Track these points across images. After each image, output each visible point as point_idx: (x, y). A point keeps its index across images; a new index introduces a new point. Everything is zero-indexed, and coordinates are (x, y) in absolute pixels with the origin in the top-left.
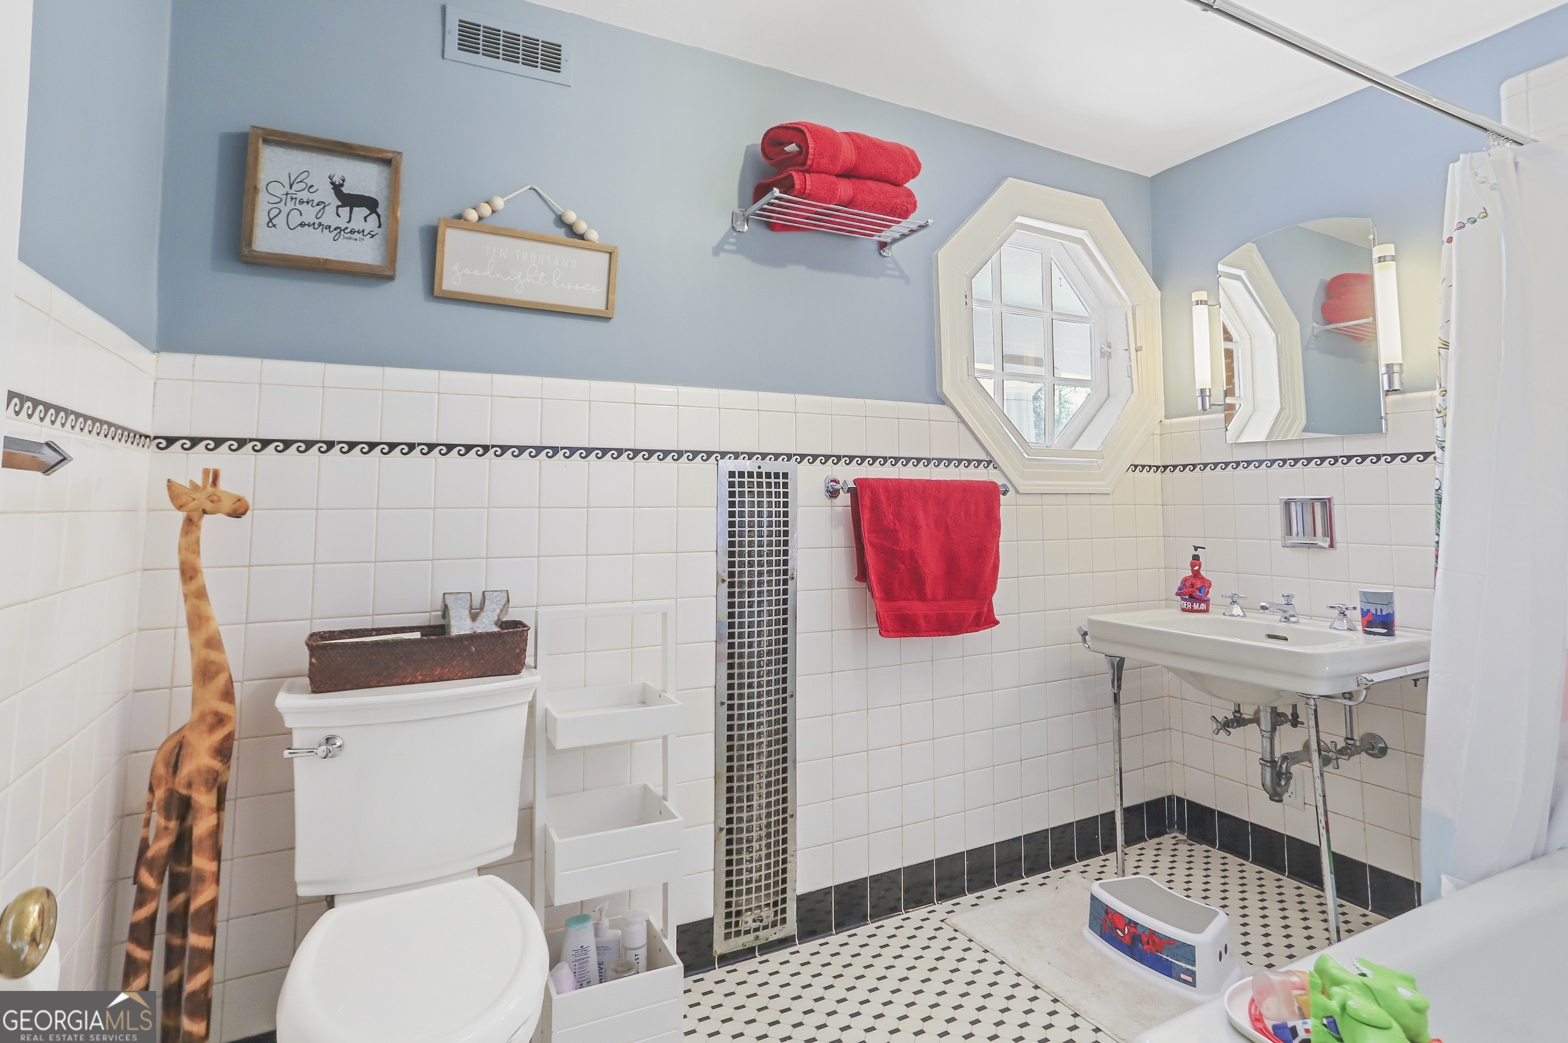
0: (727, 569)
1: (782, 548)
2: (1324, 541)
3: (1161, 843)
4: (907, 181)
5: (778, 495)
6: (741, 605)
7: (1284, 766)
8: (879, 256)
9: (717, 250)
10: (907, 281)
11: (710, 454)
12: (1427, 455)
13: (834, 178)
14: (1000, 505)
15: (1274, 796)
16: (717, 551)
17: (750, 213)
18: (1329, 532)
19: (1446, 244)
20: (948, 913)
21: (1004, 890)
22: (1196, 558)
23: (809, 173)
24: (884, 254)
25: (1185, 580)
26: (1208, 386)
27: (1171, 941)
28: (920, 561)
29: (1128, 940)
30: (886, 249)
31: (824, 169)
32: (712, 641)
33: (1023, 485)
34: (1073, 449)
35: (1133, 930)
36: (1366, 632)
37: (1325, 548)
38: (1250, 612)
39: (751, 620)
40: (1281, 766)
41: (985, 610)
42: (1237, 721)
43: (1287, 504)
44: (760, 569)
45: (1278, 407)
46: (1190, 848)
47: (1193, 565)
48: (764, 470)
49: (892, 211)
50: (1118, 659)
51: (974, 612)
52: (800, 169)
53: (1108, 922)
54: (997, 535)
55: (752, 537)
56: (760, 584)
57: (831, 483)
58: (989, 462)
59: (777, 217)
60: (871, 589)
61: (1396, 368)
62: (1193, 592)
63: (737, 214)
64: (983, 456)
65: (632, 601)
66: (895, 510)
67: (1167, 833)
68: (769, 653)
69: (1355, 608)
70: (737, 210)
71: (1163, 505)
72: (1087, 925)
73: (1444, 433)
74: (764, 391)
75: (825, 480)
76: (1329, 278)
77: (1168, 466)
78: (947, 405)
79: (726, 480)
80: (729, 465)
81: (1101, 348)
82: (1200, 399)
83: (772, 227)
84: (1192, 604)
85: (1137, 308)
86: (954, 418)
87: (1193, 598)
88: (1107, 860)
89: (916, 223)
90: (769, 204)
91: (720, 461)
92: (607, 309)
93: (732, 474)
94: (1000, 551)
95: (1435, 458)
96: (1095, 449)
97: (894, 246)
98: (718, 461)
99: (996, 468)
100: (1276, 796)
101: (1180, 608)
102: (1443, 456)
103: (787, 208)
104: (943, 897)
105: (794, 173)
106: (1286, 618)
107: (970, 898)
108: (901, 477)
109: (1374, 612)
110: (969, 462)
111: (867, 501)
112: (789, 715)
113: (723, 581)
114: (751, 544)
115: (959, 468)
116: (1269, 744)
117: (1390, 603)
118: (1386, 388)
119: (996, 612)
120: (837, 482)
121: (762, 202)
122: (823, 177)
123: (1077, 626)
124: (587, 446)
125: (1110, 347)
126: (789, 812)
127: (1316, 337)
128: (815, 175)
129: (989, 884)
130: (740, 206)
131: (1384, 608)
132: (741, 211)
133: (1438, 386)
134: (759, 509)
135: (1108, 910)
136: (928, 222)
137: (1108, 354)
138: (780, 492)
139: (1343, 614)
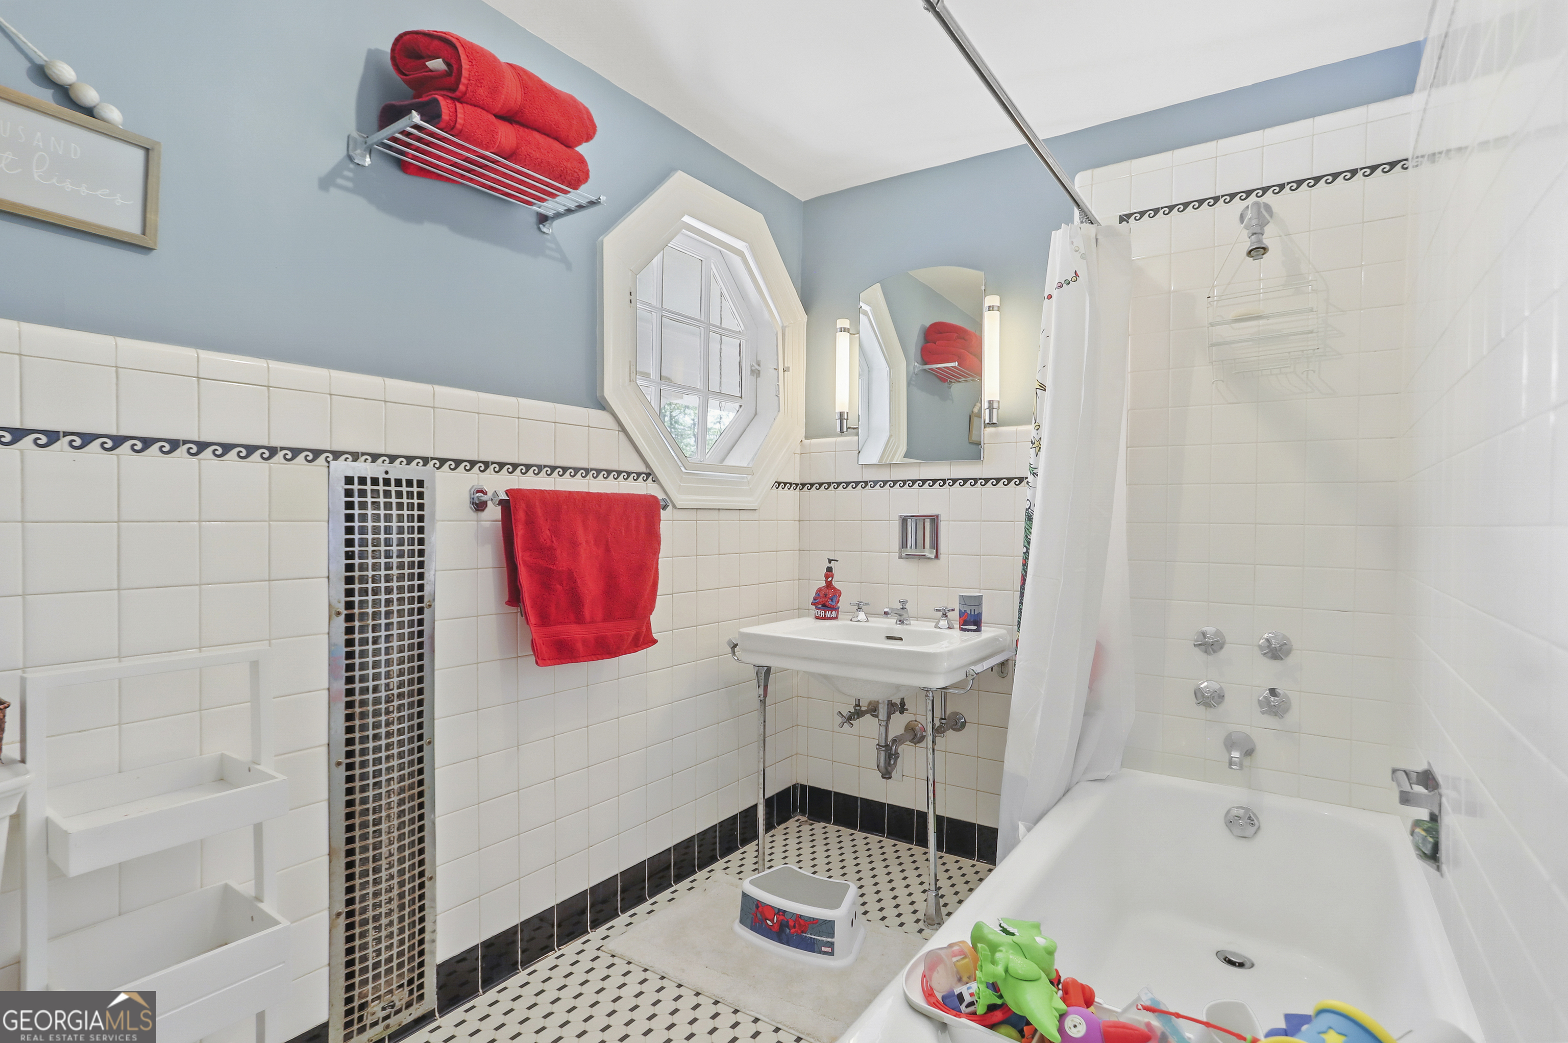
0: (343, 599)
1: (416, 571)
2: (931, 553)
3: (787, 828)
4: (580, 144)
5: (411, 507)
6: (364, 642)
7: (894, 748)
8: (537, 232)
9: (326, 183)
10: (569, 266)
11: (317, 453)
12: (1021, 480)
13: (493, 118)
14: (660, 520)
15: (885, 775)
16: (328, 577)
17: (375, 140)
18: (935, 545)
19: (1046, 300)
20: (603, 939)
21: (656, 902)
22: (829, 570)
23: (461, 103)
24: (545, 230)
25: (820, 590)
26: (846, 410)
27: (815, 921)
28: (579, 581)
29: (776, 928)
30: (547, 224)
31: (481, 103)
32: (323, 689)
33: (680, 499)
34: (724, 464)
35: (781, 917)
36: (962, 630)
37: (932, 559)
38: (872, 617)
39: (377, 659)
40: (891, 749)
41: (644, 629)
42: (857, 713)
43: (904, 520)
44: (388, 597)
45: (888, 434)
46: (811, 827)
47: (827, 577)
48: (392, 476)
49: (561, 176)
50: (766, 668)
51: (634, 632)
52: (449, 94)
53: (759, 915)
54: (656, 552)
55: (377, 558)
56: (388, 614)
57: (477, 495)
58: (648, 475)
59: (413, 155)
60: (525, 614)
61: (995, 405)
62: (826, 601)
63: (355, 140)
64: (642, 468)
65: (200, 648)
66: (552, 525)
67: (791, 818)
68: (401, 696)
69: (953, 610)
70: (355, 134)
71: (799, 521)
72: (738, 920)
73: (1037, 462)
74: (392, 377)
75: (470, 490)
76: (928, 325)
77: (806, 484)
78: (608, 411)
79: (341, 487)
80: (343, 467)
81: (752, 366)
82: (839, 421)
83: (405, 167)
84: (825, 612)
85: (787, 329)
86: (614, 426)
87: (825, 607)
88: (745, 852)
89: (587, 198)
90: (404, 133)
91: (333, 463)
92: (144, 233)
93: (349, 480)
94: (659, 568)
95: (1028, 483)
96: (745, 465)
97: (557, 223)
98: (328, 462)
99: (654, 481)
100: (887, 775)
101: (814, 616)
102: (1035, 482)
103: (428, 144)
104: (596, 924)
105: (440, 98)
106: (900, 621)
107: (624, 918)
108: (557, 489)
109: (969, 612)
110: (629, 474)
111: (521, 515)
112: (426, 765)
113: (339, 614)
114: (376, 567)
115: (618, 480)
116: (884, 731)
117: (980, 605)
118: (987, 421)
119: (653, 630)
120: (484, 492)
121: (394, 129)
122: (479, 112)
123: (727, 639)
124: (113, 432)
125: (759, 365)
126: (427, 874)
127: (916, 375)
128: (470, 107)
129: (641, 900)
130: (359, 129)
131: (976, 608)
132: (359, 136)
133: (1034, 421)
134: (387, 524)
135: (759, 905)
136: (600, 199)
137: (757, 372)
138: (413, 504)
139: (945, 615)
